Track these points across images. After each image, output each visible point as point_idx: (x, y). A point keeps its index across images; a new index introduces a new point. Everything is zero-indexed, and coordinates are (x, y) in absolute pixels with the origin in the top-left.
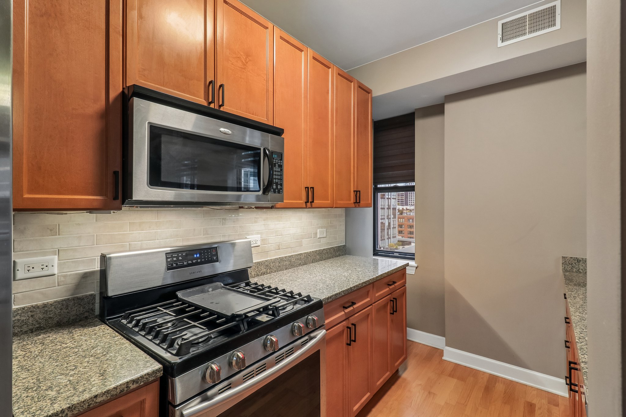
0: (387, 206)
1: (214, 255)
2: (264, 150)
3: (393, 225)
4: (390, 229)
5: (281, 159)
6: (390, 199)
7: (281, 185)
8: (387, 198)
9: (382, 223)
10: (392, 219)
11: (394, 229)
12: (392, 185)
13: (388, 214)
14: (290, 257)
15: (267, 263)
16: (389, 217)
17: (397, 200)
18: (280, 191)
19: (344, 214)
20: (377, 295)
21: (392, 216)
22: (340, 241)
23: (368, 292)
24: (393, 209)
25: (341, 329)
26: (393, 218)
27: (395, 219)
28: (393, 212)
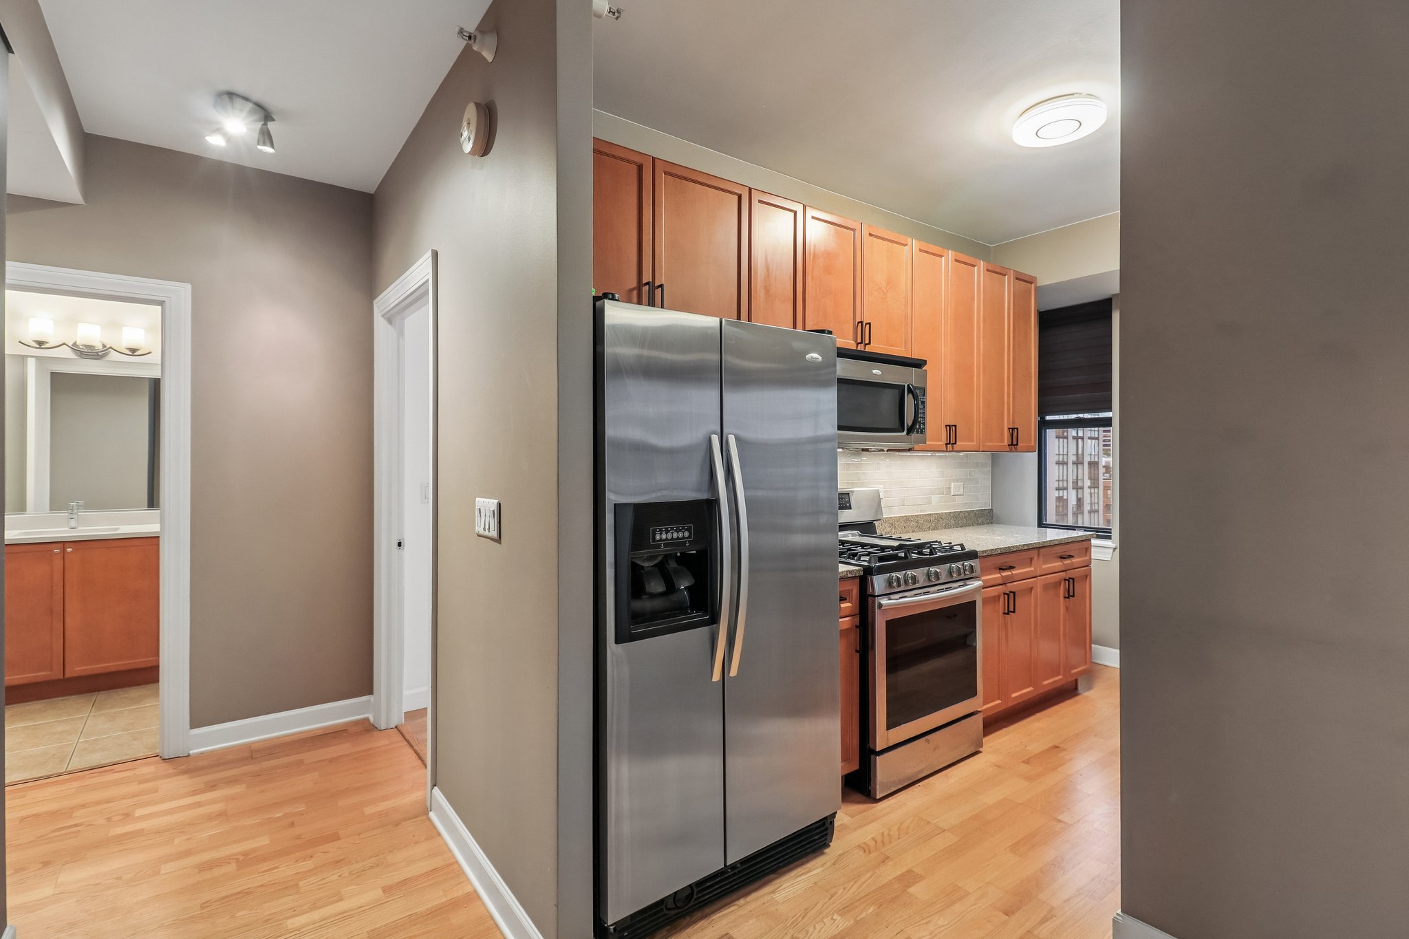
0: (1074, 458)
1: (847, 502)
2: (908, 385)
3: (1091, 504)
4: (1083, 513)
5: (924, 395)
6: (1082, 438)
7: (924, 424)
8: (1074, 438)
9: (1059, 499)
10: (1087, 491)
11: (1092, 514)
12: (1073, 416)
13: (1075, 478)
14: (917, 516)
15: (891, 521)
16: (1080, 484)
17: (1101, 443)
18: (922, 431)
19: (990, 462)
20: (1044, 567)
21: (1088, 483)
22: (982, 501)
23: (1031, 559)
24: (1090, 463)
25: (996, 593)
26: (1089, 487)
27: (1096, 490)
28: (1090, 473)
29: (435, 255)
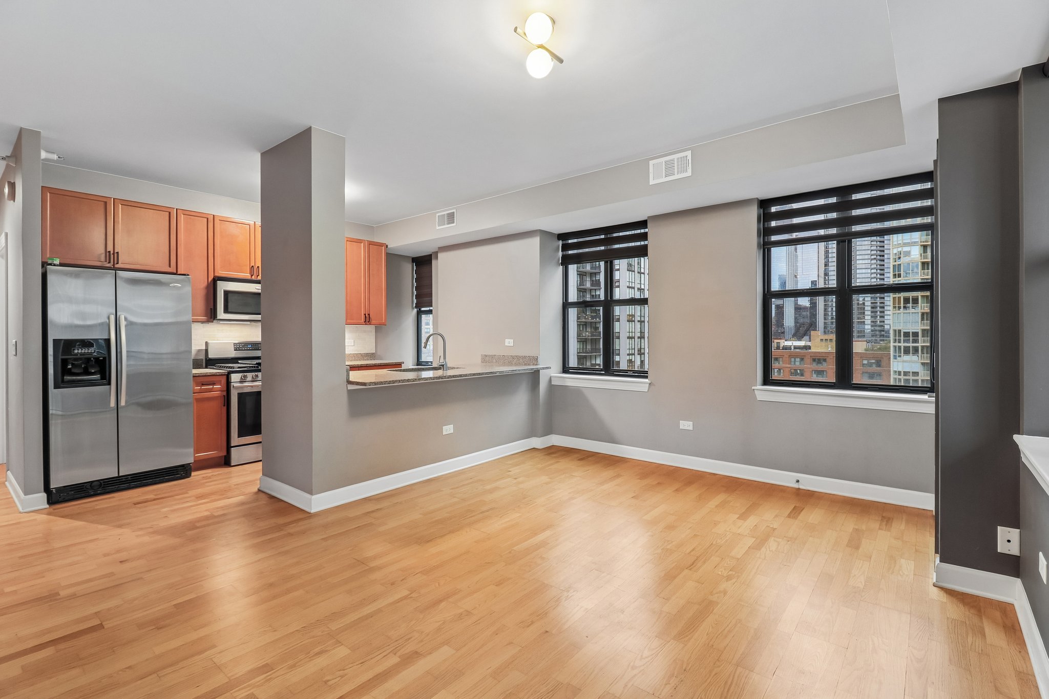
19: (374, 330)
22: (368, 349)
29: (6, 235)
